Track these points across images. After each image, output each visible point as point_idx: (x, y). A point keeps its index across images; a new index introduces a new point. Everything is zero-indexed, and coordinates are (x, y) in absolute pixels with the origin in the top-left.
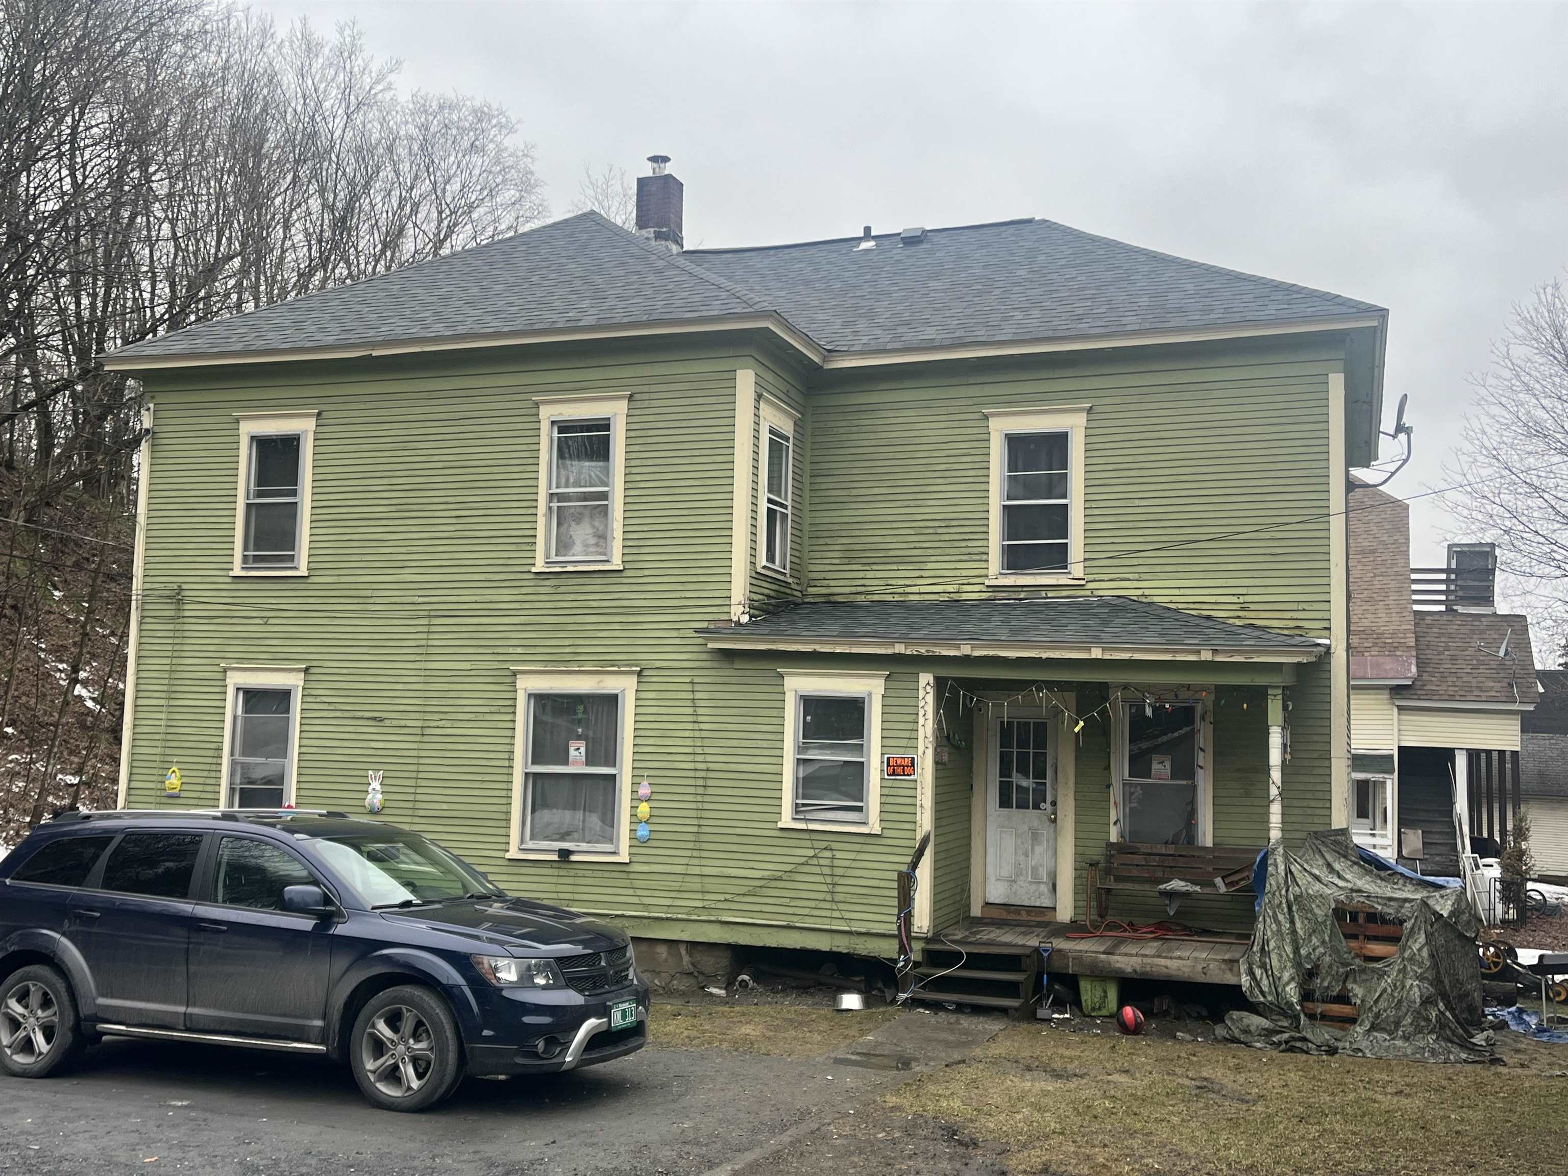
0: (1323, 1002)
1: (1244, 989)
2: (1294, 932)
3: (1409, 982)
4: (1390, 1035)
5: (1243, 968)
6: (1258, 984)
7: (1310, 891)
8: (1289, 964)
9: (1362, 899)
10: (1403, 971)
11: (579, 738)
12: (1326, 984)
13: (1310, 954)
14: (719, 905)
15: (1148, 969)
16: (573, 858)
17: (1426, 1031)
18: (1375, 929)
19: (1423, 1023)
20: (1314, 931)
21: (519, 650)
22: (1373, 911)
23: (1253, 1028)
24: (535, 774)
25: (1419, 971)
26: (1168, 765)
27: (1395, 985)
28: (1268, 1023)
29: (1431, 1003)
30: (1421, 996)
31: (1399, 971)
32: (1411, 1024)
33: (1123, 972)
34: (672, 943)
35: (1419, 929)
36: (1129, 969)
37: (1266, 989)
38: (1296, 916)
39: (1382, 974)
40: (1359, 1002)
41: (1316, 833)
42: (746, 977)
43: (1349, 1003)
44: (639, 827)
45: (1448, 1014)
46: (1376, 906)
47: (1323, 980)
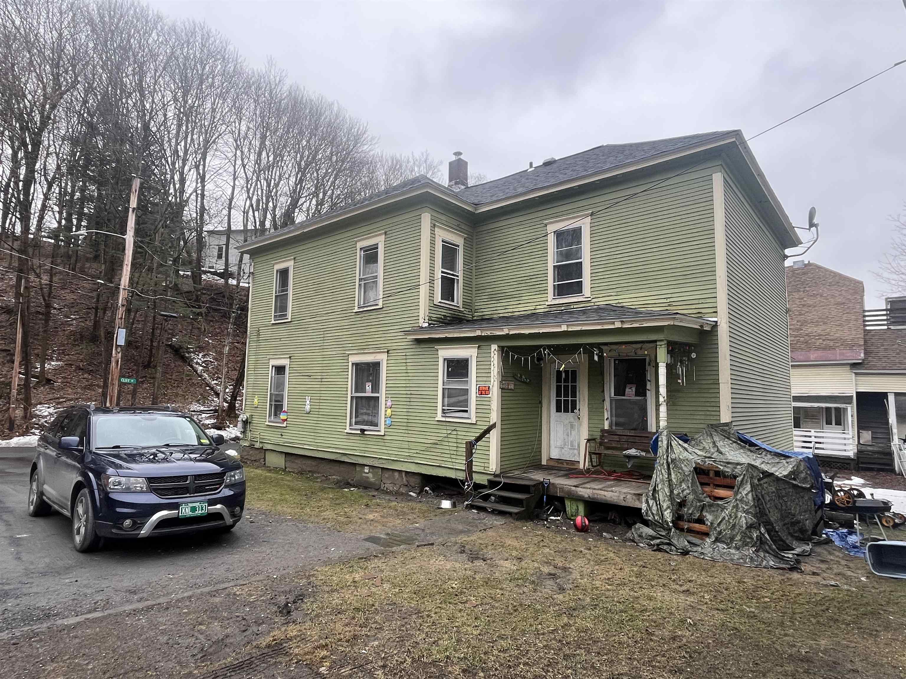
0: (689, 522)
1: (643, 511)
2: (670, 480)
3: (739, 514)
4: (727, 545)
5: (644, 499)
6: (650, 509)
7: (681, 457)
8: (667, 499)
9: (711, 463)
10: (736, 507)
11: (370, 381)
12: (690, 512)
13: (680, 493)
14: (415, 455)
15: (596, 496)
16: (366, 433)
17: (750, 545)
18: (719, 480)
19: (748, 540)
20: (683, 480)
21: (350, 345)
22: (717, 469)
23: (644, 535)
24: (357, 397)
25: (746, 508)
26: (634, 389)
27: (730, 515)
28: (653, 532)
29: (755, 528)
30: (746, 523)
31: (734, 507)
32: (740, 540)
33: (583, 497)
34: (400, 471)
35: (747, 482)
36: (586, 496)
37: (655, 512)
38: (672, 471)
39: (723, 509)
40: (709, 524)
41: (711, 425)
42: (427, 489)
43: (704, 524)
44: (387, 419)
45: (766, 535)
46: (719, 467)
47: (689, 509)
